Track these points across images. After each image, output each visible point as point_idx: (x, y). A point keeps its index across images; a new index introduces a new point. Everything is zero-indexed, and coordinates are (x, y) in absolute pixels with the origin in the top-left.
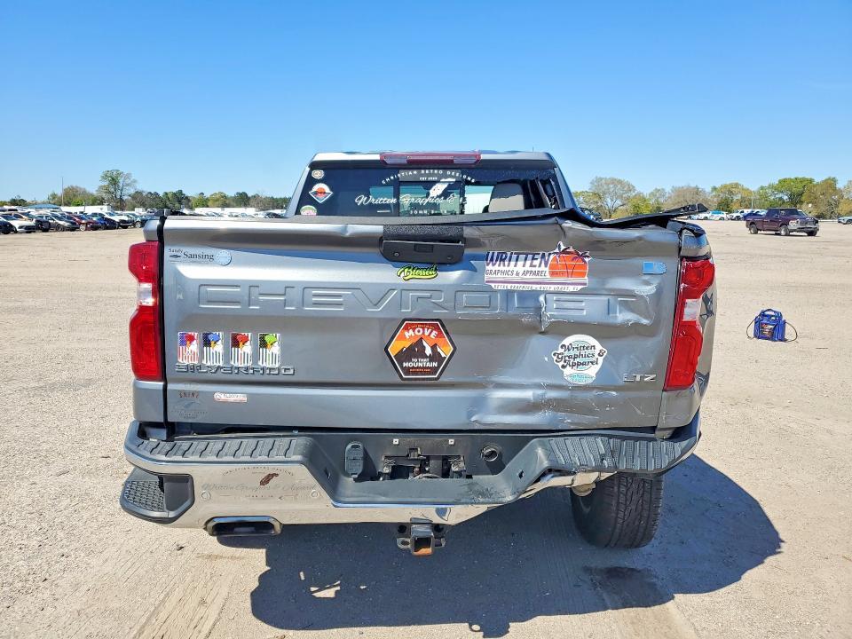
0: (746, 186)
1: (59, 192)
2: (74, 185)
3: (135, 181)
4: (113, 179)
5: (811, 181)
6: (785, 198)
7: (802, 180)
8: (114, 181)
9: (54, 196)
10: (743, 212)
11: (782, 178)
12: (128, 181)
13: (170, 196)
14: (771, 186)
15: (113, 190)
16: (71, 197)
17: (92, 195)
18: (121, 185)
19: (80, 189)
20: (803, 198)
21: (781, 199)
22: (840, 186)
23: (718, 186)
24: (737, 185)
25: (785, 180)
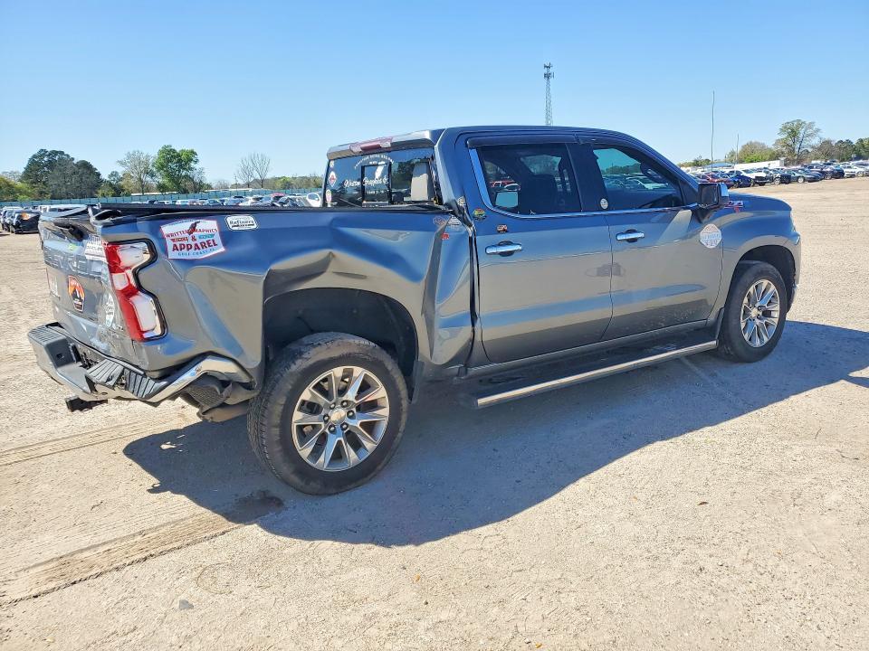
1: (738, 149)
2: (753, 141)
3: (818, 130)
4: (793, 131)
8: (793, 134)
9: (732, 154)
12: (809, 131)
13: (865, 143)
15: (791, 143)
16: (750, 153)
17: (770, 149)
18: (801, 136)
19: (759, 144)
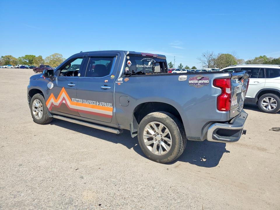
0: (14, 57)
5: (35, 56)
6: (27, 61)
7: (32, 56)
10: (19, 66)
11: (26, 55)
14: (23, 57)
20: (33, 62)
21: (26, 62)
22: (43, 58)
23: (4, 56)
24: (11, 56)
25: (27, 56)
